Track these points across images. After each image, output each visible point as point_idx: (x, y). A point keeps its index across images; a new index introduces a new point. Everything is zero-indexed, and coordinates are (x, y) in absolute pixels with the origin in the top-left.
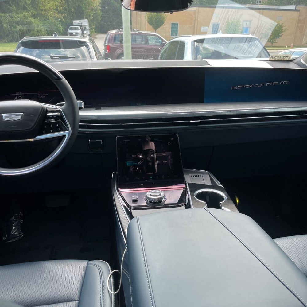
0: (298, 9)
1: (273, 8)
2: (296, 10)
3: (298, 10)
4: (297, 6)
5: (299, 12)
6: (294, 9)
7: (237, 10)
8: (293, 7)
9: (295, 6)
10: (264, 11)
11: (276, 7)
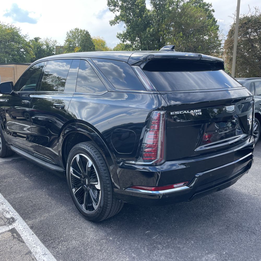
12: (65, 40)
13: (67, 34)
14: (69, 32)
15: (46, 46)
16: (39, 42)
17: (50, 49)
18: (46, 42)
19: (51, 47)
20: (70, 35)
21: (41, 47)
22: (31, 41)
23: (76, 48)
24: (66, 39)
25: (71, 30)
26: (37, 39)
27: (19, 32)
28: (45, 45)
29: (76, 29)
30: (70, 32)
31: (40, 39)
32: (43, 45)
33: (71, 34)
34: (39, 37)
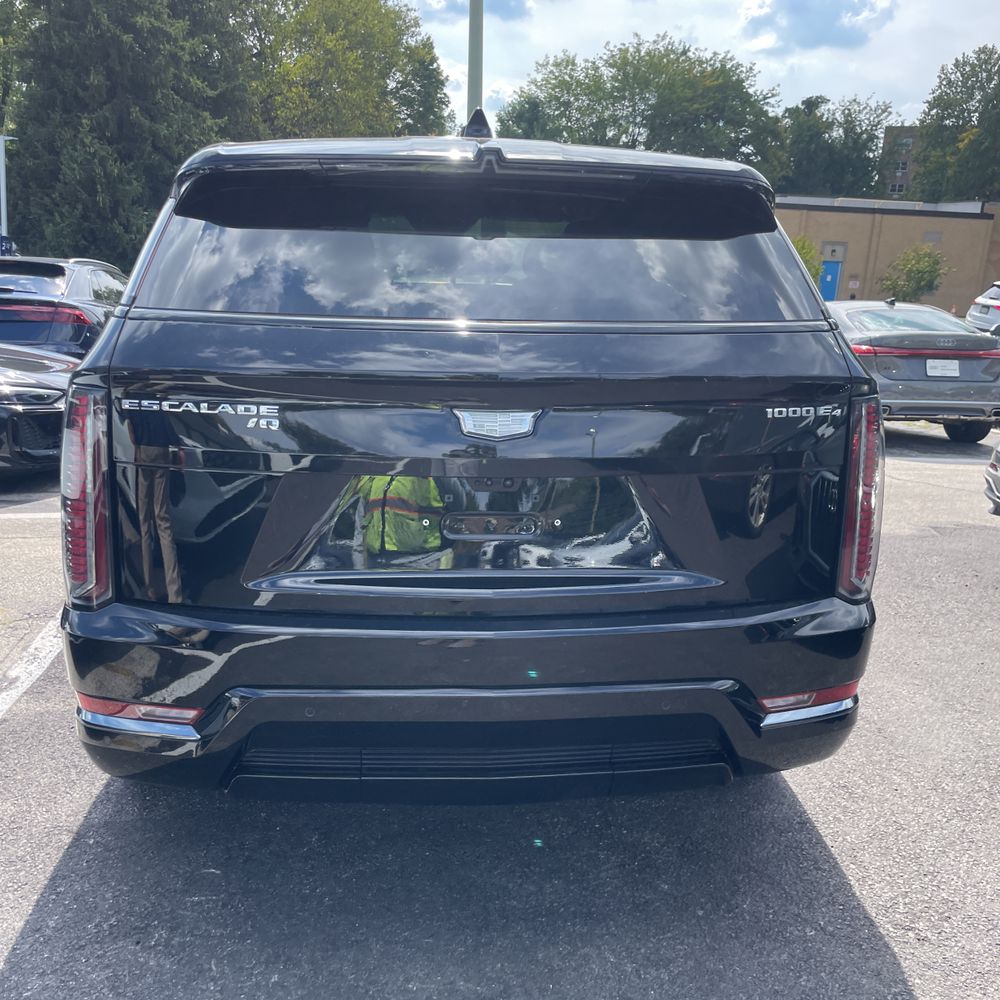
0: (990, 212)
1: (917, 208)
2: (982, 216)
3: (990, 217)
4: (986, 204)
5: (991, 222)
6: (979, 212)
7: (805, 211)
8: (974, 207)
9: (980, 204)
10: (886, 217)
11: (926, 204)
12: (928, 102)
13: (940, 77)
14: (950, 67)
15: (841, 131)
16: (819, 114)
17: (855, 142)
18: (847, 112)
19: (862, 133)
20: (953, 77)
21: (824, 133)
22: (792, 112)
23: (966, 131)
24: (932, 96)
25: (960, 59)
26: (812, 104)
27: (748, 82)
28: (840, 124)
29: (983, 50)
30: (957, 64)
31: (825, 101)
32: (830, 125)
33: (958, 74)
34: (820, 97)
